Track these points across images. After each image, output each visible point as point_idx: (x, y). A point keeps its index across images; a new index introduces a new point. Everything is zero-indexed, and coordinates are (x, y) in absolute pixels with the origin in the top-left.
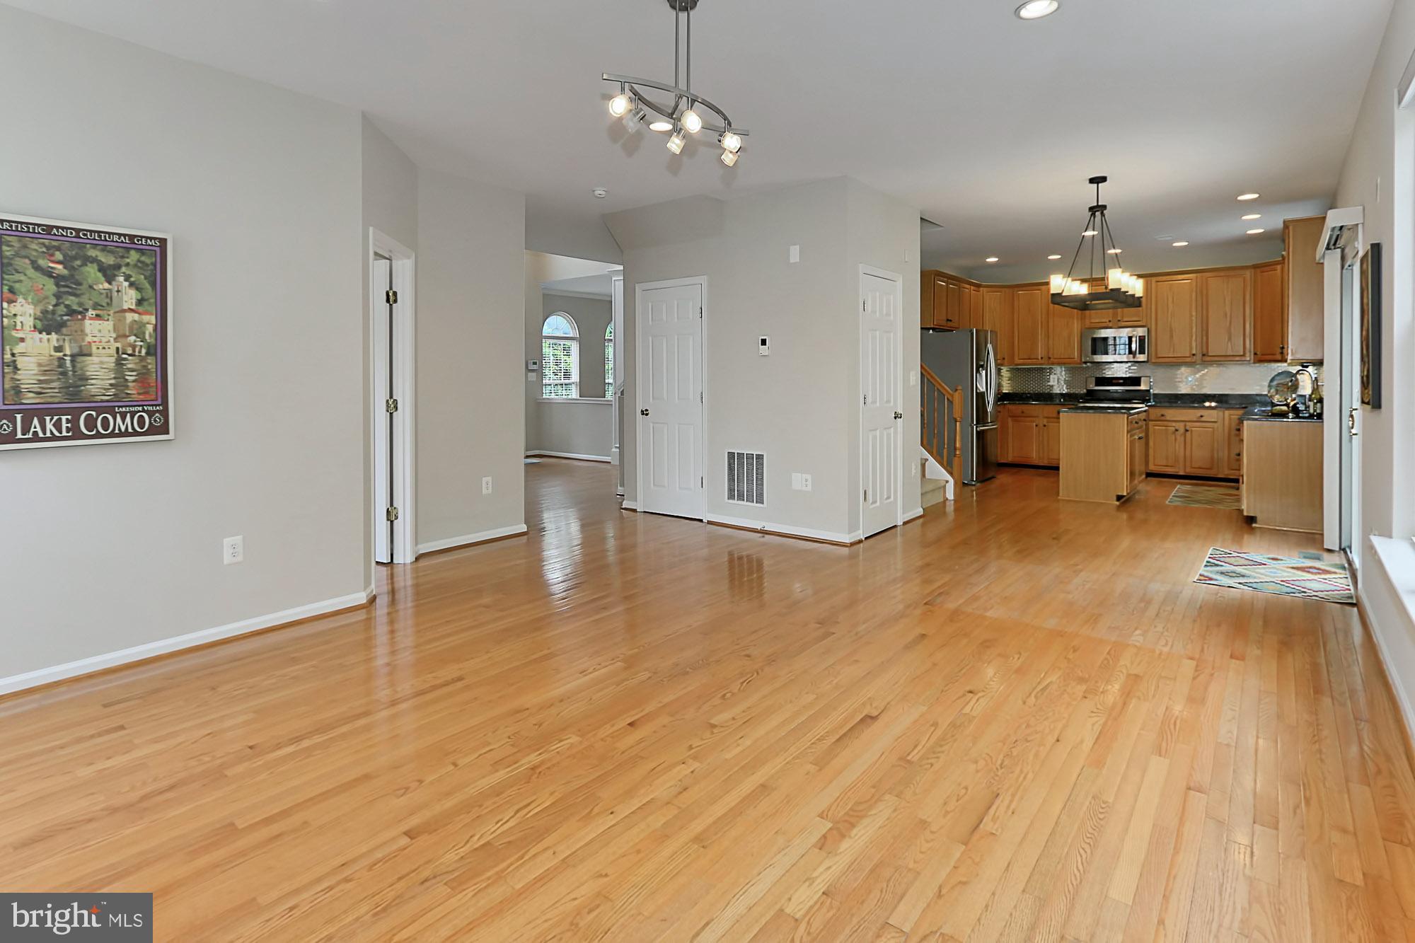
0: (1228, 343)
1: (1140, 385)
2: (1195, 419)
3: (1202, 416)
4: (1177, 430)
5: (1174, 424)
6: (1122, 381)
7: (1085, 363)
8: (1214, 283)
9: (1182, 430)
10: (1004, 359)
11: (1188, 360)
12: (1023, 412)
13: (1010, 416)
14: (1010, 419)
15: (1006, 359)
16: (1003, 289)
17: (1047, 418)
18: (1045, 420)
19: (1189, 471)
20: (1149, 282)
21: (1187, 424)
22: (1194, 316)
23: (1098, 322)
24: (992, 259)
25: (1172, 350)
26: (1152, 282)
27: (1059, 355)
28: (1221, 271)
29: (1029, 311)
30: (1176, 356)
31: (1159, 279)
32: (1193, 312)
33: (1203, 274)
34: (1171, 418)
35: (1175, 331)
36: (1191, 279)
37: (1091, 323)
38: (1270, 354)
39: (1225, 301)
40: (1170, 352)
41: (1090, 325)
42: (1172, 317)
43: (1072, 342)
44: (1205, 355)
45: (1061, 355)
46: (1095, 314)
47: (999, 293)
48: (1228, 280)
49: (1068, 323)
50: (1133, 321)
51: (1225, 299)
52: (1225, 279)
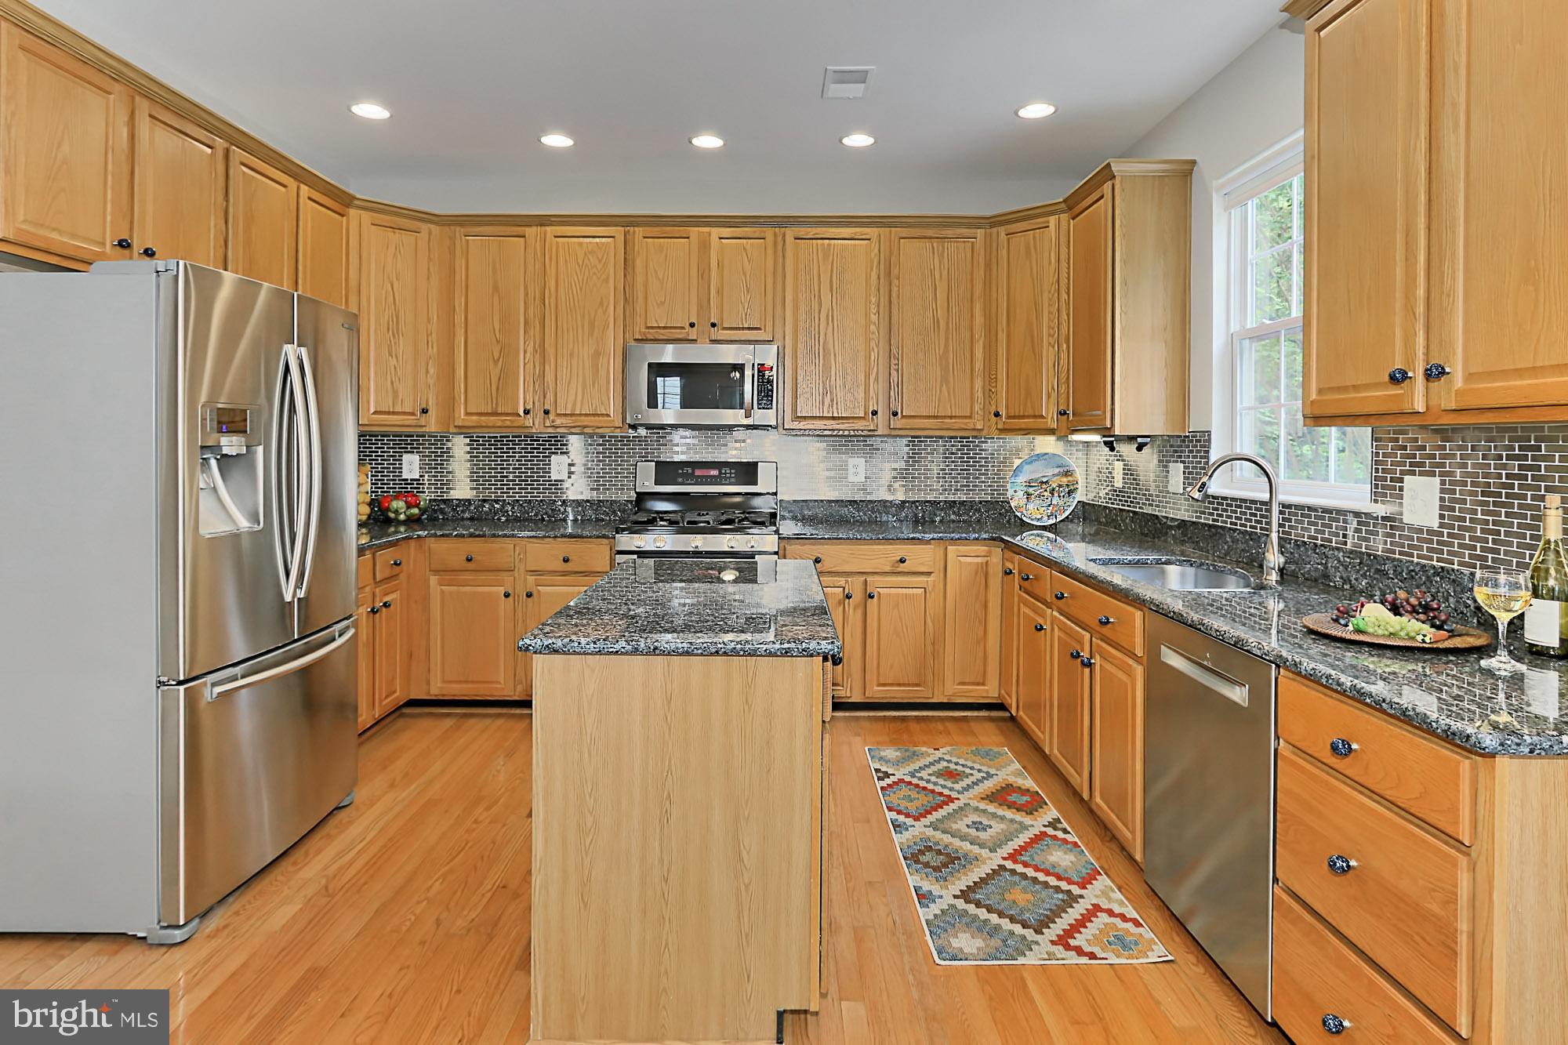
0: (942, 385)
1: (755, 483)
2: (887, 569)
3: (902, 561)
4: (848, 597)
5: (842, 581)
6: (714, 472)
7: (634, 427)
8: (914, 253)
9: (857, 596)
10: (425, 411)
11: (859, 425)
12: (468, 559)
13: (436, 572)
14: (433, 580)
15: (432, 413)
16: (424, 227)
17: (533, 572)
18: (531, 579)
20: (780, 239)
21: (869, 578)
22: (875, 323)
23: (664, 328)
24: (371, 111)
25: (827, 401)
26: (787, 236)
27: (570, 406)
28: (928, 225)
29: (496, 288)
30: (836, 415)
31: (802, 231)
32: (872, 315)
33: (893, 229)
34: (835, 567)
35: (835, 355)
36: (869, 239)
37: (648, 328)
38: (1029, 417)
39: (936, 294)
40: (823, 403)
41: (644, 333)
42: (828, 323)
43: (602, 373)
44: (895, 414)
45: (574, 405)
46: (658, 306)
47: (408, 239)
48: (941, 248)
49: (592, 324)
50: (743, 329)
51: (936, 290)
52: (935, 245)
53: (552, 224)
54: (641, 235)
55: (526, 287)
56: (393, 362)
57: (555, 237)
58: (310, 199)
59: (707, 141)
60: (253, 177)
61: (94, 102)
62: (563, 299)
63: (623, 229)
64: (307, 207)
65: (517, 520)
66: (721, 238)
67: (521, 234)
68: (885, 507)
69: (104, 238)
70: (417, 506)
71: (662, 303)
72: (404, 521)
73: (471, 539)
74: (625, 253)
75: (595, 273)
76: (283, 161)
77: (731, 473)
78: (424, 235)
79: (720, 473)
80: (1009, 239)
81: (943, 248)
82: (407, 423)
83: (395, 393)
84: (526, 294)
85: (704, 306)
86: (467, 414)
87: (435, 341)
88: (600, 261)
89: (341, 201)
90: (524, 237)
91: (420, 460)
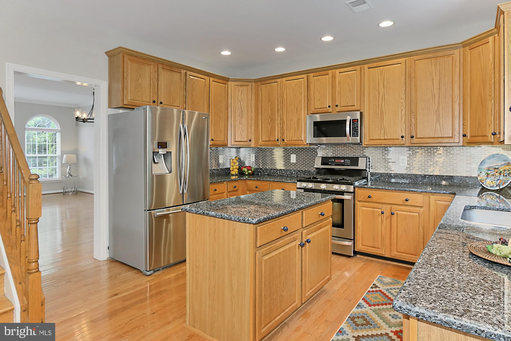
0: (436, 123)
1: (358, 166)
2: (401, 203)
3: (407, 200)
4: (383, 213)
5: (380, 206)
6: (342, 161)
7: (309, 144)
8: (422, 66)
9: (387, 213)
10: (250, 141)
11: (397, 142)
12: (256, 187)
13: (249, 190)
19: (395, 254)
20: (363, 69)
21: (393, 206)
22: (403, 99)
23: (320, 108)
24: (226, 53)
25: (382, 133)
26: (365, 68)
27: (291, 138)
28: (429, 53)
29: (269, 100)
30: (386, 138)
31: (371, 65)
32: (402, 96)
33: (412, 57)
34: (377, 200)
35: (386, 114)
36: (401, 63)
37: (315, 109)
38: (480, 136)
39: (433, 83)
40: (381, 134)
41: (314, 111)
42: (382, 101)
43: (300, 126)
44: (412, 137)
45: (292, 137)
46: (318, 100)
47: (245, 88)
48: (435, 61)
49: (297, 109)
50: (348, 106)
51: (433, 81)
52: (433, 61)
53: (285, 77)
54: (312, 76)
55: (278, 99)
56: (241, 126)
57: (286, 81)
58: (213, 81)
59: (327, 39)
60: (193, 78)
61: (147, 68)
62: (289, 102)
63: (306, 75)
64: (212, 83)
65: (281, 176)
66: (340, 73)
67: (276, 81)
68: (416, 177)
69: (150, 101)
70: (251, 170)
71: (319, 99)
72: (247, 174)
73: (257, 181)
74: (307, 83)
75: (298, 92)
76: (203, 72)
77: (348, 161)
78: (250, 86)
79: (344, 161)
80: (470, 52)
81: (437, 62)
82: (245, 144)
83: (241, 135)
84: (278, 101)
85: (333, 99)
86: (262, 141)
87: (254, 118)
88: (299, 87)
89: (226, 80)
90: (277, 82)
91: (255, 156)
